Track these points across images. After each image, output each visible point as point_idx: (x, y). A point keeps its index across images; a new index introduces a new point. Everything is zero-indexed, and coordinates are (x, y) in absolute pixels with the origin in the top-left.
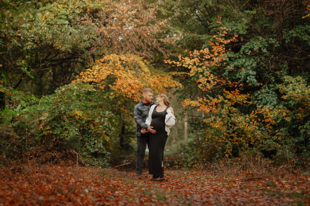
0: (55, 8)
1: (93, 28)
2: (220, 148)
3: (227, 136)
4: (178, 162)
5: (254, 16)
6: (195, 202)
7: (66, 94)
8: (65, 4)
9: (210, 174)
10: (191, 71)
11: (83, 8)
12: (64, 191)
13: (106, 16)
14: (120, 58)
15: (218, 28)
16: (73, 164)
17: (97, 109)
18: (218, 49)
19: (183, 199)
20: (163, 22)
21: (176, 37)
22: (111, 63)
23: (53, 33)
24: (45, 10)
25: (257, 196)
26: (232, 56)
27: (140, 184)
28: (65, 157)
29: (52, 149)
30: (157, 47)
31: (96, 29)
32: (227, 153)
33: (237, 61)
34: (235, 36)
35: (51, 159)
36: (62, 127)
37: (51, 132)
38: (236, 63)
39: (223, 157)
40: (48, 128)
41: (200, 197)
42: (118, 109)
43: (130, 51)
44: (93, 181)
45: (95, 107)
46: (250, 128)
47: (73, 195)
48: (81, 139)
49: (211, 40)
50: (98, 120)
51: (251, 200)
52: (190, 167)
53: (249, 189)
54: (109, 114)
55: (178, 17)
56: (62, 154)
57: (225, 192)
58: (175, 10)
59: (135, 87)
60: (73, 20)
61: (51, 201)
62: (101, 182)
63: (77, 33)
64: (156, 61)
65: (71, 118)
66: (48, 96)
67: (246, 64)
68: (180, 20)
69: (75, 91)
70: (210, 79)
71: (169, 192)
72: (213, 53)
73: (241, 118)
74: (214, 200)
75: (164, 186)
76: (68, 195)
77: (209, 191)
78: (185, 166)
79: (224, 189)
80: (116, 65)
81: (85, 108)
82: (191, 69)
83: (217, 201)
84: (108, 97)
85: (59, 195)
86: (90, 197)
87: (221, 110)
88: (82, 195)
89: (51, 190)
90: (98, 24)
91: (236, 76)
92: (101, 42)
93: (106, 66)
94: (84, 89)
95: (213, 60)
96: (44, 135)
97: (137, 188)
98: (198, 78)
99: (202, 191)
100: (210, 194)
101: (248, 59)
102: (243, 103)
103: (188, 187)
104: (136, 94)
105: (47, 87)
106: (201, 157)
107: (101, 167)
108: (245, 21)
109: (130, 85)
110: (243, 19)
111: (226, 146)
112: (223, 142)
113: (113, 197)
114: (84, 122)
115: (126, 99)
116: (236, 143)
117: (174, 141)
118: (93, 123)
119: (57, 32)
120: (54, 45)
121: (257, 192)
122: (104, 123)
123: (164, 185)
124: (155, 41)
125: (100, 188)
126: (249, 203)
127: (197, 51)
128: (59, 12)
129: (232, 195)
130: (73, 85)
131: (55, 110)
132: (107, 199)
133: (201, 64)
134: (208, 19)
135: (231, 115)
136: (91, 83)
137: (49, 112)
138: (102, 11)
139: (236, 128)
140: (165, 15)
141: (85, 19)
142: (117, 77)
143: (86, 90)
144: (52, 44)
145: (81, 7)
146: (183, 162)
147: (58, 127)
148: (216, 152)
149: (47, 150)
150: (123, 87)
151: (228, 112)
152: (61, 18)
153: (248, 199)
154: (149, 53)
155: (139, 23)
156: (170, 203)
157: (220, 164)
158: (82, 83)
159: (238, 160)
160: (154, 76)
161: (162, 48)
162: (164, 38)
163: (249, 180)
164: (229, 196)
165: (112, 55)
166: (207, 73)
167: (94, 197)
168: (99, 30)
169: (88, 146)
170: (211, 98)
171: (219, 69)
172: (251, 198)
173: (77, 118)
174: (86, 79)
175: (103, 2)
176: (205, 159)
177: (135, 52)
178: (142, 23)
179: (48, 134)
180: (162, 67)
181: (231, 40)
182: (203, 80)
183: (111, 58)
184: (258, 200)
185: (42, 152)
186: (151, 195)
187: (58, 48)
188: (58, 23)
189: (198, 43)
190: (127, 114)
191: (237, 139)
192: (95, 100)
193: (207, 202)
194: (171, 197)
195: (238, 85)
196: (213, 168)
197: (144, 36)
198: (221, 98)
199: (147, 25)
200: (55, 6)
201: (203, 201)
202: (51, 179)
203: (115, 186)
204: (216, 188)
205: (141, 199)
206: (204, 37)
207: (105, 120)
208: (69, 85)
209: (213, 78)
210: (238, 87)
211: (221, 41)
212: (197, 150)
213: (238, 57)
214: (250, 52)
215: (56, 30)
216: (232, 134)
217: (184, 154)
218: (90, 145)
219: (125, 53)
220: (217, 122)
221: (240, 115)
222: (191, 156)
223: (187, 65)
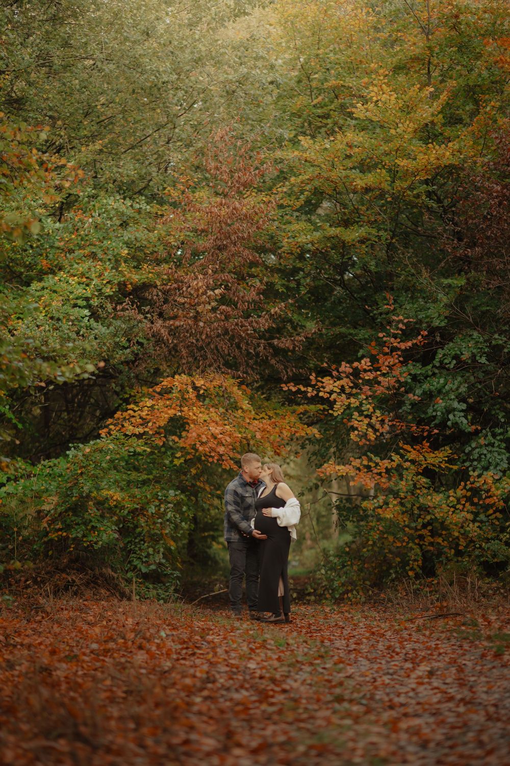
0: (63, 285)
1: (139, 324)
2: (398, 559)
3: (412, 535)
4: (315, 590)
5: (461, 290)
6: (335, 650)
7: (93, 458)
8: (83, 275)
10: (335, 406)
11: (119, 284)
13: (165, 299)
14: (193, 382)
17: (151, 487)
18: (389, 360)
19: (317, 646)
20: (277, 308)
22: (175, 394)
24: (43, 289)
25: (441, 640)
26: (419, 372)
27: (245, 626)
28: (92, 582)
29: (67, 566)
30: (267, 357)
31: (146, 325)
32: (412, 569)
33: (429, 382)
34: (422, 332)
35: (65, 586)
36: (85, 524)
37: (65, 534)
38: (426, 386)
39: (405, 577)
40: (59, 526)
41: (346, 643)
42: (193, 484)
43: (212, 368)
45: (146, 482)
46: (456, 518)
47: (143, 641)
48: (121, 546)
50: (153, 507)
51: (427, 646)
52: (339, 599)
53: (430, 631)
54: (176, 495)
56: (87, 577)
57: (390, 636)
58: (302, 281)
59: (224, 441)
60: (100, 310)
63: (108, 335)
65: (101, 504)
66: (51, 461)
67: (447, 387)
69: (110, 453)
70: (373, 420)
71: (295, 637)
72: (379, 368)
73: (438, 498)
74: (368, 647)
75: (285, 630)
76: (136, 641)
77: (363, 635)
78: (328, 596)
79: (389, 632)
80: (187, 396)
81: (125, 483)
82: (335, 401)
83: (372, 648)
84: (172, 462)
86: (170, 643)
87: (397, 483)
88: (156, 641)
90: (149, 315)
91: (427, 413)
92: (156, 350)
93: (165, 400)
94: (126, 448)
95: (379, 383)
96: (51, 540)
98: (350, 418)
99: (352, 635)
100: (363, 640)
101: (450, 377)
102: (440, 467)
103: (329, 631)
104: (227, 454)
106: (361, 578)
107: (162, 602)
108: (444, 298)
109: (214, 437)
110: (440, 296)
111: (409, 554)
112: (404, 546)
113: (205, 643)
114: (126, 512)
115: (206, 463)
116: (430, 548)
117: (309, 542)
118: (143, 514)
119: (70, 334)
121: (441, 635)
122: (165, 513)
123: (286, 628)
124: (262, 345)
126: (423, 650)
127: (348, 365)
128: (71, 293)
129: (401, 640)
130: (106, 441)
131: (71, 490)
133: (355, 391)
135: (418, 491)
136: (139, 436)
137: (59, 494)
138: (156, 287)
139: (429, 517)
140: (283, 291)
141: (123, 307)
142: (189, 421)
143: (132, 450)
145: (116, 282)
146: (324, 589)
147: (77, 524)
148: (391, 566)
149: (57, 569)
150: (200, 441)
151: (411, 486)
152: (76, 305)
153: (424, 645)
154: (250, 371)
155: (229, 312)
156: (295, 650)
157: (398, 591)
158: (123, 437)
159: (433, 582)
160: (261, 416)
161: (277, 359)
162: (280, 338)
163: (438, 617)
164: (394, 641)
165: (177, 377)
166: (368, 407)
167: (177, 643)
168: (151, 328)
169: (135, 560)
170: (377, 459)
172: (429, 644)
173: (112, 504)
174: (131, 430)
176: (368, 583)
177: (223, 370)
178: (235, 312)
179: (58, 538)
181: (415, 341)
182: (359, 422)
183: (177, 383)
185: (48, 573)
186: (265, 641)
188: (72, 318)
190: (211, 494)
191: (432, 540)
192: (145, 466)
194: (297, 643)
195: (430, 432)
196: (384, 599)
197: (241, 336)
198: (396, 458)
199: (247, 315)
200: (62, 279)
201: (349, 648)
204: (377, 631)
205: (251, 646)
206: (363, 333)
207: (168, 508)
208: (98, 441)
209: (380, 419)
210: (429, 436)
211: (395, 344)
212: (352, 565)
213: (430, 373)
214: (454, 362)
215: (68, 331)
216: (420, 530)
217: (326, 572)
218: (139, 558)
219: (203, 372)
220: (391, 506)
221: (437, 491)
222: (340, 577)
223: (328, 393)
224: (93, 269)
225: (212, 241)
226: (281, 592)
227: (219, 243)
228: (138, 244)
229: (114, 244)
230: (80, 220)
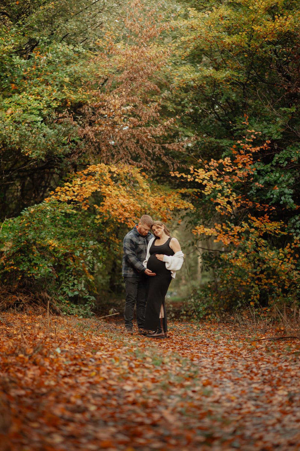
0: (25, 100)
1: (74, 128)
2: (244, 293)
3: (253, 278)
4: (187, 312)
5: (293, 116)
6: (203, 369)
7: (36, 216)
8: (38, 94)
9: (228, 329)
10: (206, 188)
11: (62, 101)
12: (28, 350)
13: (93, 113)
14: (109, 169)
15: (244, 131)
16: (44, 312)
17: (78, 238)
18: (243, 159)
19: (187, 364)
20: (168, 122)
21: (188, 141)
22: (97, 176)
23: (21, 134)
24: (11, 102)
25: (289, 362)
26: (262, 169)
27: (132, 342)
28: (34, 302)
29: (17, 290)
30: (160, 155)
31: (79, 129)
32: (253, 301)
33: (269, 176)
34: (267, 142)
35: (14, 304)
36: (30, 261)
37: (15, 268)
38: (267, 178)
39: (247, 306)
40: (12, 262)
41: (211, 362)
42: (107, 238)
43: (123, 160)
44: (69, 337)
45: (75, 235)
46: (284, 267)
47: (39, 357)
48: (55, 278)
49: (234, 146)
50: (78, 252)
51: (279, 367)
52: (203, 319)
53: (278, 352)
54: (94, 244)
55: (190, 114)
56: (30, 298)
57: (245, 355)
58: (186, 105)
59: (129, 209)
60: (48, 117)
61: (11, 363)
62: (80, 339)
63: (53, 135)
64: (160, 174)
65: (43, 249)
66: (12, 219)
67: (280, 179)
68: (193, 118)
69: (49, 213)
70: (231, 199)
71: (169, 354)
72: (236, 165)
73: (272, 254)
74: (230, 367)
75: (163, 345)
76: (33, 356)
77: (224, 354)
78: (195, 316)
79: (244, 350)
80: (105, 178)
81: (62, 236)
82: (206, 185)
83: (233, 368)
84: (93, 222)
85: (21, 355)
86: (62, 359)
87: (245, 242)
88: (51, 356)
89: (12, 348)
90: (81, 122)
91: (267, 196)
92: (85, 147)
93: (90, 180)
94: (59, 210)
95: (236, 174)
96: (7, 272)
97: (127, 347)
98: (215, 197)
99: (215, 353)
100: (225, 358)
101: (283, 173)
102: (275, 233)
103: (197, 348)
104: (131, 218)
105: (13, 206)
106: (218, 305)
107: (81, 317)
108: (280, 121)
109: (123, 206)
110: (278, 119)
111: (251, 291)
112: (248, 285)
113: (93, 360)
114: (60, 255)
115: (117, 224)
116: (265, 287)
117: (184, 282)
118: (72, 257)
119: (26, 132)
120: (22, 151)
121: (288, 357)
122: (86, 257)
123: (164, 343)
124: (157, 147)
125: (77, 347)
126: (276, 371)
127: (215, 161)
128: (30, 105)
129: (255, 359)
130: (46, 204)
131: (21, 238)
132: (85, 362)
133: (219, 179)
134: (231, 117)
135: (259, 249)
136: (69, 202)
137: (13, 240)
138: (88, 105)
139: (265, 266)
140: (173, 111)
141: (63, 115)
142: (105, 195)
143: (63, 211)
144: (20, 149)
145: (60, 99)
146: (192, 312)
147: (24, 261)
148: (238, 298)
149: (10, 292)
150: (112, 208)
151: (255, 245)
152: (32, 113)
153: (275, 365)
154: (149, 164)
155: (135, 122)
156: (169, 369)
157: (243, 315)
158: (57, 202)
159: (267, 310)
160: (155, 195)
161: (167, 157)
162: (170, 143)
163: (279, 339)
164: (250, 361)
165: (99, 165)
166: (227, 191)
167: (68, 359)
168: (82, 131)
169: (64, 287)
170: (232, 225)
171: (243, 186)
172: (279, 365)
173: (51, 249)
174: (63, 197)
175: (89, 94)
176: (222, 309)
177: (130, 162)
178: (140, 122)
179: (11, 271)
180: (168, 182)
181: (262, 147)
182: (221, 200)
183: (98, 169)
184: (289, 368)
185: (3, 294)
186: (145, 358)
187: (27, 155)
188: (28, 121)
189: (216, 151)
190: (119, 245)
191: (267, 282)
192: (76, 225)
193: (219, 369)
194: (171, 361)
195: (269, 209)
196: (233, 320)
197: (144, 140)
198: (245, 225)
199: (147, 125)
200: (24, 96)
201: (214, 367)
202: (13, 333)
203: (97, 344)
204: (234, 349)
205: (131, 364)
206: (225, 142)
207: (88, 253)
208: (41, 204)
209: (235, 199)
210: (269, 212)
211: (248, 149)
212: (212, 296)
213: (269, 170)
214: (286, 162)
215: (25, 130)
216: (259, 275)
217: (195, 301)
218: (68, 286)
219: (116, 163)
220: (240, 258)
221: (271, 249)
222: (204, 304)
223: (201, 179)
224: (45, 91)
225: (126, 74)
226: (162, 315)
227: (131, 75)
228: (76, 76)
229: (60, 75)
230: (39, 58)
